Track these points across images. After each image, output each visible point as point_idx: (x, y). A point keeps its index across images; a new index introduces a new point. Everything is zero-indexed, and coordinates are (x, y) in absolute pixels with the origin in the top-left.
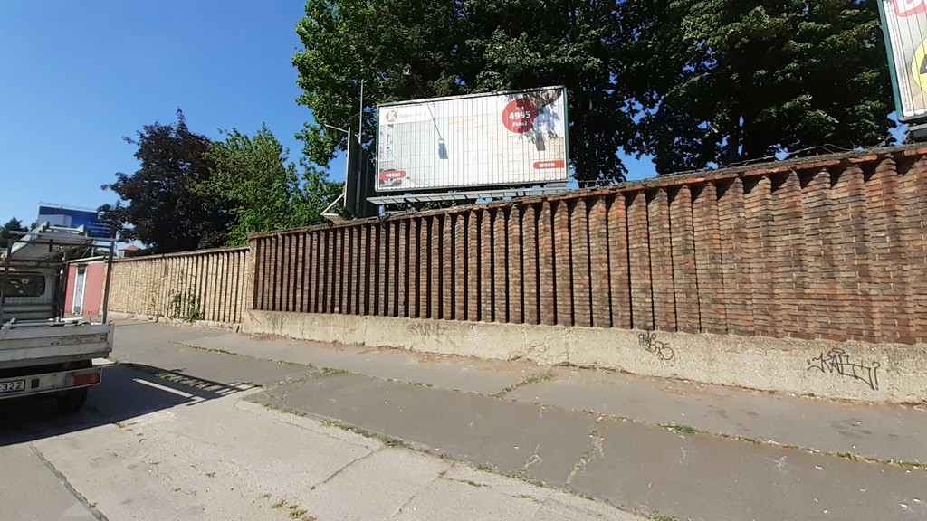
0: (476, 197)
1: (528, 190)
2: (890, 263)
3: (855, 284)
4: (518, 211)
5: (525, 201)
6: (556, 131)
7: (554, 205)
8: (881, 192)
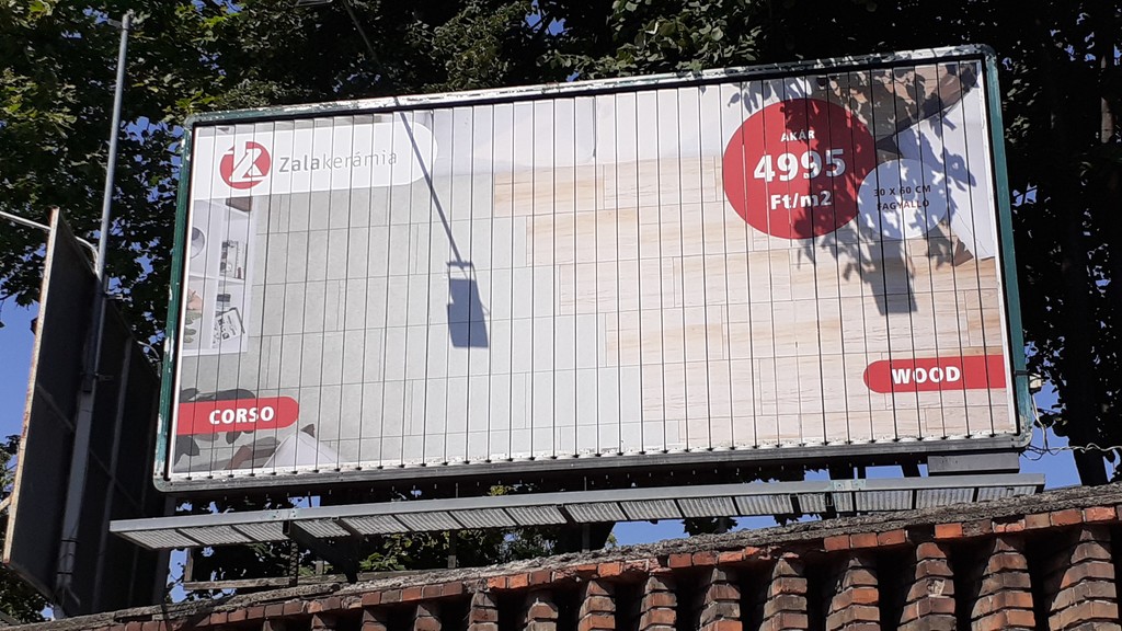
0: (615, 515)
1: (848, 485)
4: (801, 585)
5: (835, 538)
6: (960, 228)
7: (967, 560)
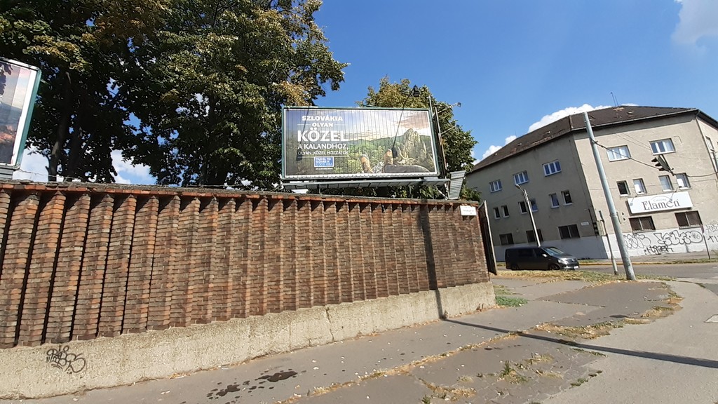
2: (259, 262)
3: (240, 277)
8: (259, 218)
